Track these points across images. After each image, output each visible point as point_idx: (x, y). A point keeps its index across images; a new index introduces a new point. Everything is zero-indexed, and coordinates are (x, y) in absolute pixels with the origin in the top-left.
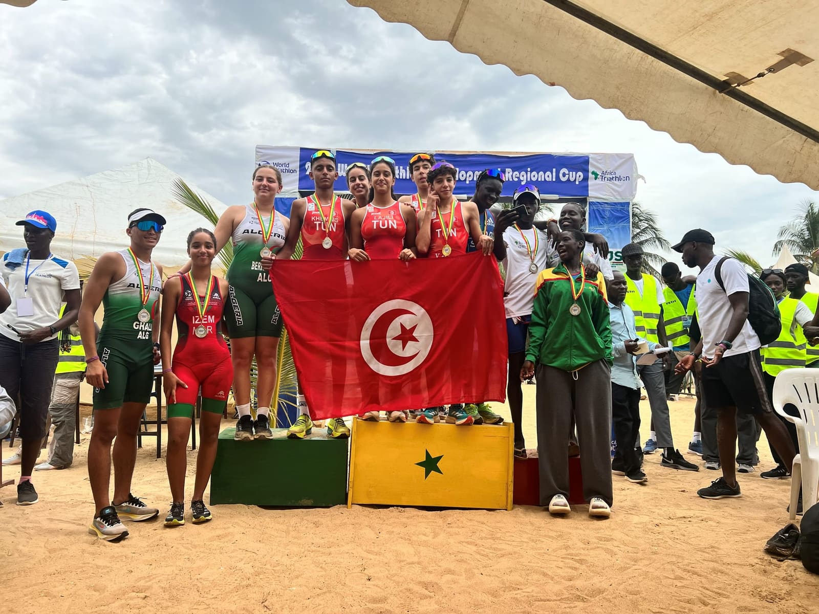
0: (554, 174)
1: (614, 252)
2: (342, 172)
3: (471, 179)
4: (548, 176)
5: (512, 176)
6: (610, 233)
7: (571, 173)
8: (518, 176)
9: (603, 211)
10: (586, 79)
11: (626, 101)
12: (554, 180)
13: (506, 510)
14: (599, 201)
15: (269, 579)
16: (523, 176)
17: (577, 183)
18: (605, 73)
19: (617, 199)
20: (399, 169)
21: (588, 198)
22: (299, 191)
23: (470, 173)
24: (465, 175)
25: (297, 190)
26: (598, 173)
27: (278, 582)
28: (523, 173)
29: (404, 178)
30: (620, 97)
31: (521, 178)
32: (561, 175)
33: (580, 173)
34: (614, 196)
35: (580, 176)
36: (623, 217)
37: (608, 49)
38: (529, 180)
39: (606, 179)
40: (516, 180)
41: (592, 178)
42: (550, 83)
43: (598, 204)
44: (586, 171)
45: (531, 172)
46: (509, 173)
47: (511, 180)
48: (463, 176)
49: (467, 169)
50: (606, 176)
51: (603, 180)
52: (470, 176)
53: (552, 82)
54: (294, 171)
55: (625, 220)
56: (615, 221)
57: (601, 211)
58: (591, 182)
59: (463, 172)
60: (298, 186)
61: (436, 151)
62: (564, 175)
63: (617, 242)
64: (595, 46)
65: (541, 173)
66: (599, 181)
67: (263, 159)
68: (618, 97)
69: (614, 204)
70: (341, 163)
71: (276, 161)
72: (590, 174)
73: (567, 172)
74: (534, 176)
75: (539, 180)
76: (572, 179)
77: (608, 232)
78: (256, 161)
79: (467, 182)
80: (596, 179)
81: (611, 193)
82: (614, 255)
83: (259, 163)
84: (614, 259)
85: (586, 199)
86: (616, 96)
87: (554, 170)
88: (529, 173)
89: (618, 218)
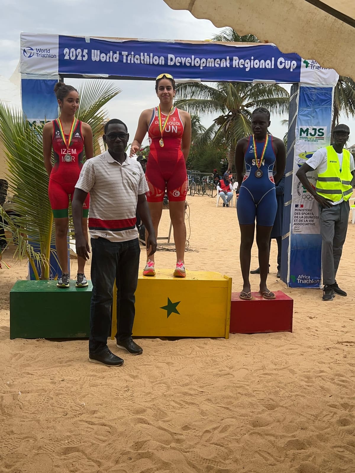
0: (273, 62)
1: (317, 129)
2: (96, 57)
3: (204, 65)
4: (268, 64)
5: (238, 63)
6: (315, 113)
7: (287, 61)
8: (243, 63)
9: (311, 94)
10: (292, 37)
11: (321, 54)
12: (273, 67)
13: (224, 338)
14: (308, 86)
15: (65, 399)
16: (247, 63)
17: (291, 70)
18: (307, 32)
19: (323, 84)
20: (144, 55)
21: (299, 84)
22: (59, 74)
23: (204, 60)
24: (199, 62)
25: (57, 73)
26: (309, 62)
27: (72, 400)
28: (248, 61)
29: (148, 63)
30: (317, 51)
31: (246, 65)
32: (278, 63)
33: (294, 62)
34: (320, 82)
35: (294, 65)
36: (326, 100)
37: (310, 12)
38: (252, 67)
39: (315, 67)
40: (242, 66)
41: (303, 67)
42: (265, 41)
43: (306, 88)
44: (298, 60)
45: (254, 60)
46: (236, 60)
47: (237, 67)
48: (197, 62)
49: (201, 57)
50: (315, 65)
51: (313, 68)
52: (203, 62)
53: (266, 40)
54: (54, 56)
55: (328, 102)
56: (320, 103)
57: (309, 95)
58: (303, 70)
59: (198, 59)
60: (58, 70)
61: (175, 40)
62: (281, 63)
63: (320, 121)
64: (300, 10)
65: (262, 61)
66: (308, 69)
67: (28, 45)
68: (315, 51)
69: (319, 89)
70: (94, 49)
71: (39, 47)
72: (302, 63)
73: (283, 61)
74: (257, 64)
75: (261, 67)
76: (287, 67)
77: (314, 113)
78: (21, 47)
79: (201, 68)
80: (307, 67)
81: (318, 79)
82: (317, 131)
83: (23, 48)
84: (317, 135)
85: (298, 84)
86: (313, 50)
87: (273, 59)
88: (252, 61)
89: (323, 101)
